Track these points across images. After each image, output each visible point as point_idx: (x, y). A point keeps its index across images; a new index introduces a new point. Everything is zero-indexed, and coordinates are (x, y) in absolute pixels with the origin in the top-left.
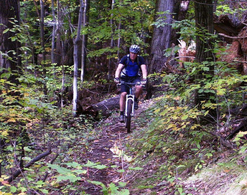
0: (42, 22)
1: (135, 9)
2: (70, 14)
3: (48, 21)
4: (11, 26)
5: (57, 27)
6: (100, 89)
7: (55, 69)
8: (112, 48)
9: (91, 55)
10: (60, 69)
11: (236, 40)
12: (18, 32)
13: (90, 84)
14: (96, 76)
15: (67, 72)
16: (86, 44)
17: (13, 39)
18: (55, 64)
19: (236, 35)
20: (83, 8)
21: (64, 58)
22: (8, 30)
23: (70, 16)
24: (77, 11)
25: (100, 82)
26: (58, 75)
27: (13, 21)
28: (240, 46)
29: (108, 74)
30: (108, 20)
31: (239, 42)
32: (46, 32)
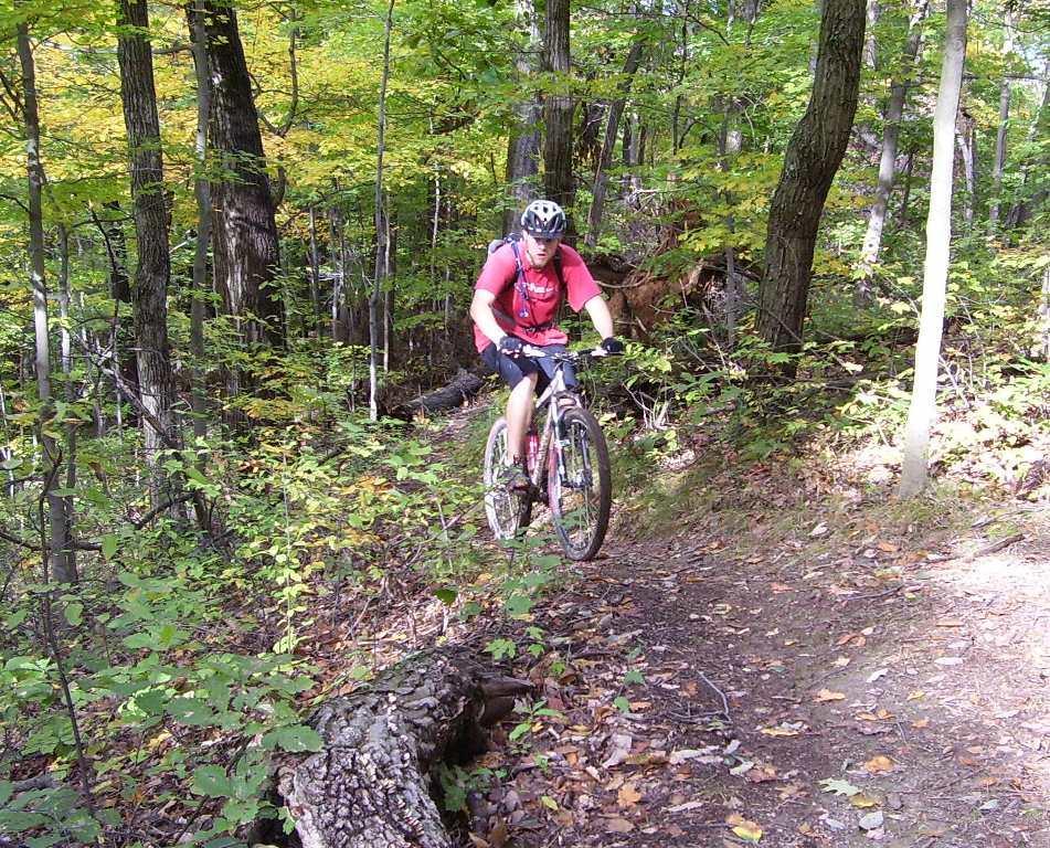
0: (316, 275)
1: (473, 248)
2: (362, 258)
3: (326, 272)
4: (271, 278)
5: (342, 283)
6: (416, 381)
7: (340, 352)
8: (434, 313)
9: (400, 326)
10: (348, 352)
11: (619, 290)
12: (281, 286)
13: (400, 375)
14: (410, 362)
15: (360, 356)
16: (392, 310)
17: (275, 298)
18: (341, 344)
19: (620, 282)
20: (384, 248)
21: (355, 334)
22: (266, 283)
23: (363, 262)
24: (373, 254)
25: (416, 371)
26: (346, 362)
27: (273, 268)
28: (625, 299)
29: (429, 357)
30: (428, 268)
31: (623, 294)
32: (321, 292)
